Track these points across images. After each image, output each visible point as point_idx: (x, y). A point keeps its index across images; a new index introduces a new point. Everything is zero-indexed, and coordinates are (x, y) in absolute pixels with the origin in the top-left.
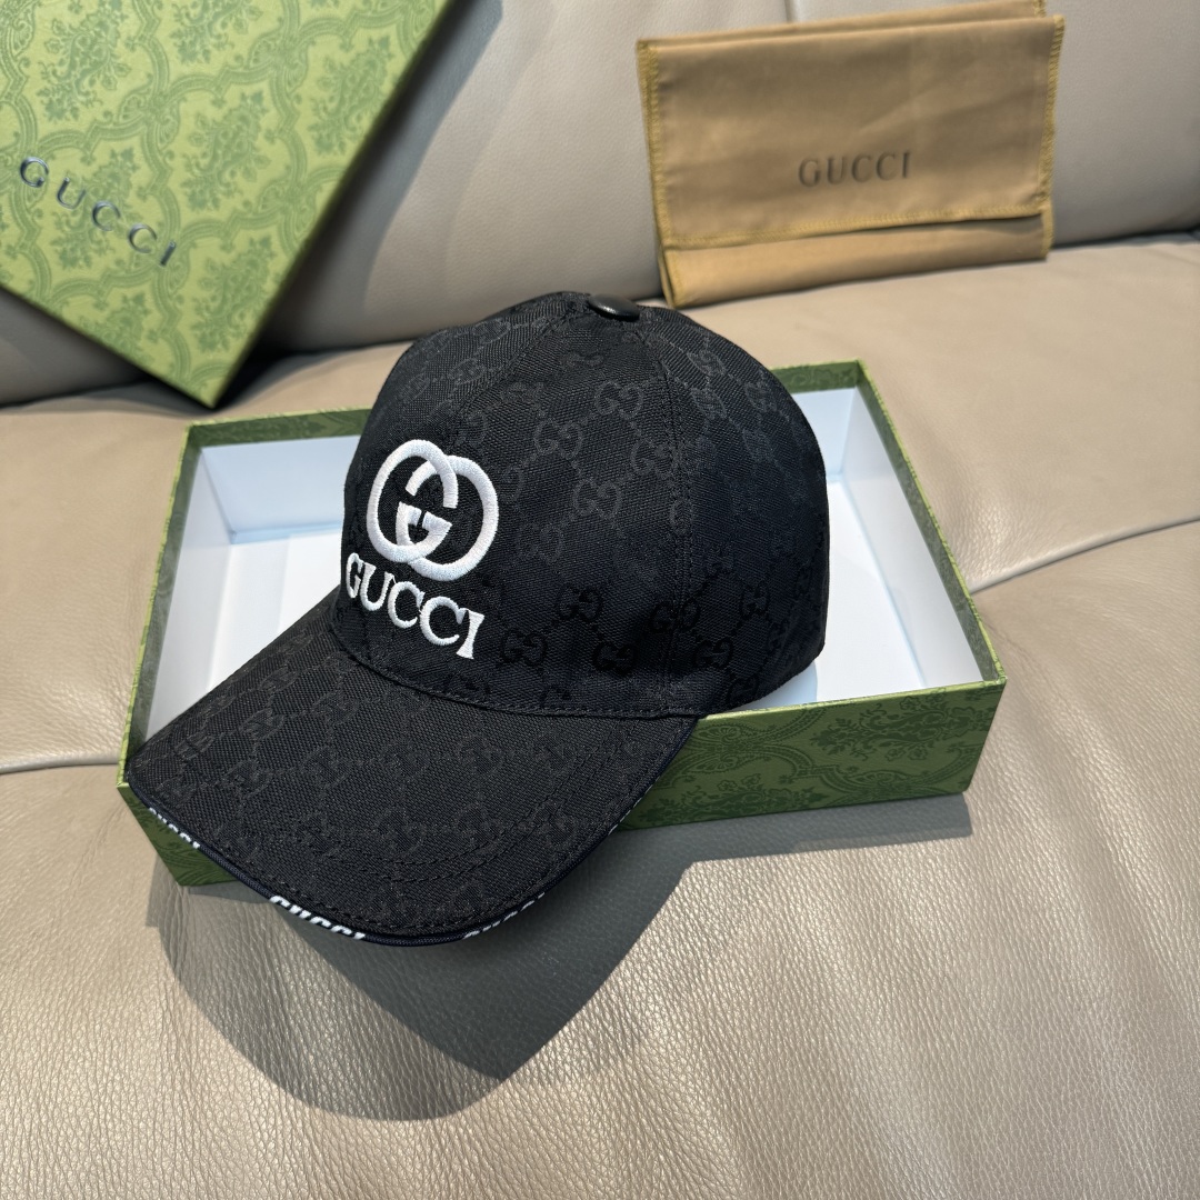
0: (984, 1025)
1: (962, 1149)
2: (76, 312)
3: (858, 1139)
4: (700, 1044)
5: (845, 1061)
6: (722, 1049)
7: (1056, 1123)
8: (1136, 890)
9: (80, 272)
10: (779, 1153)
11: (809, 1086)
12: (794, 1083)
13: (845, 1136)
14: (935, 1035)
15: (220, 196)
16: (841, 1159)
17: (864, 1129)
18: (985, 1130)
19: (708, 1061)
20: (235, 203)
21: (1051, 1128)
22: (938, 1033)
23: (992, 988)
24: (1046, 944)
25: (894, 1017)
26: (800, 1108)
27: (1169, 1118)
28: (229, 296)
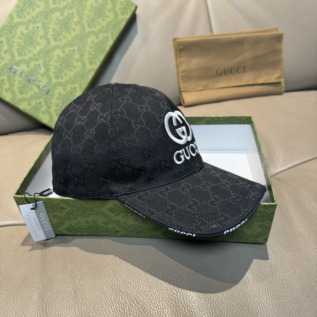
0: (298, 294)
2: (23, 107)
4: (208, 302)
5: (255, 306)
6: (216, 304)
9: (25, 96)
11: (244, 315)
12: (239, 314)
15: (63, 76)
19: (211, 307)
20: (67, 78)
22: (283, 297)
23: (299, 283)
25: (269, 292)
28: (65, 102)
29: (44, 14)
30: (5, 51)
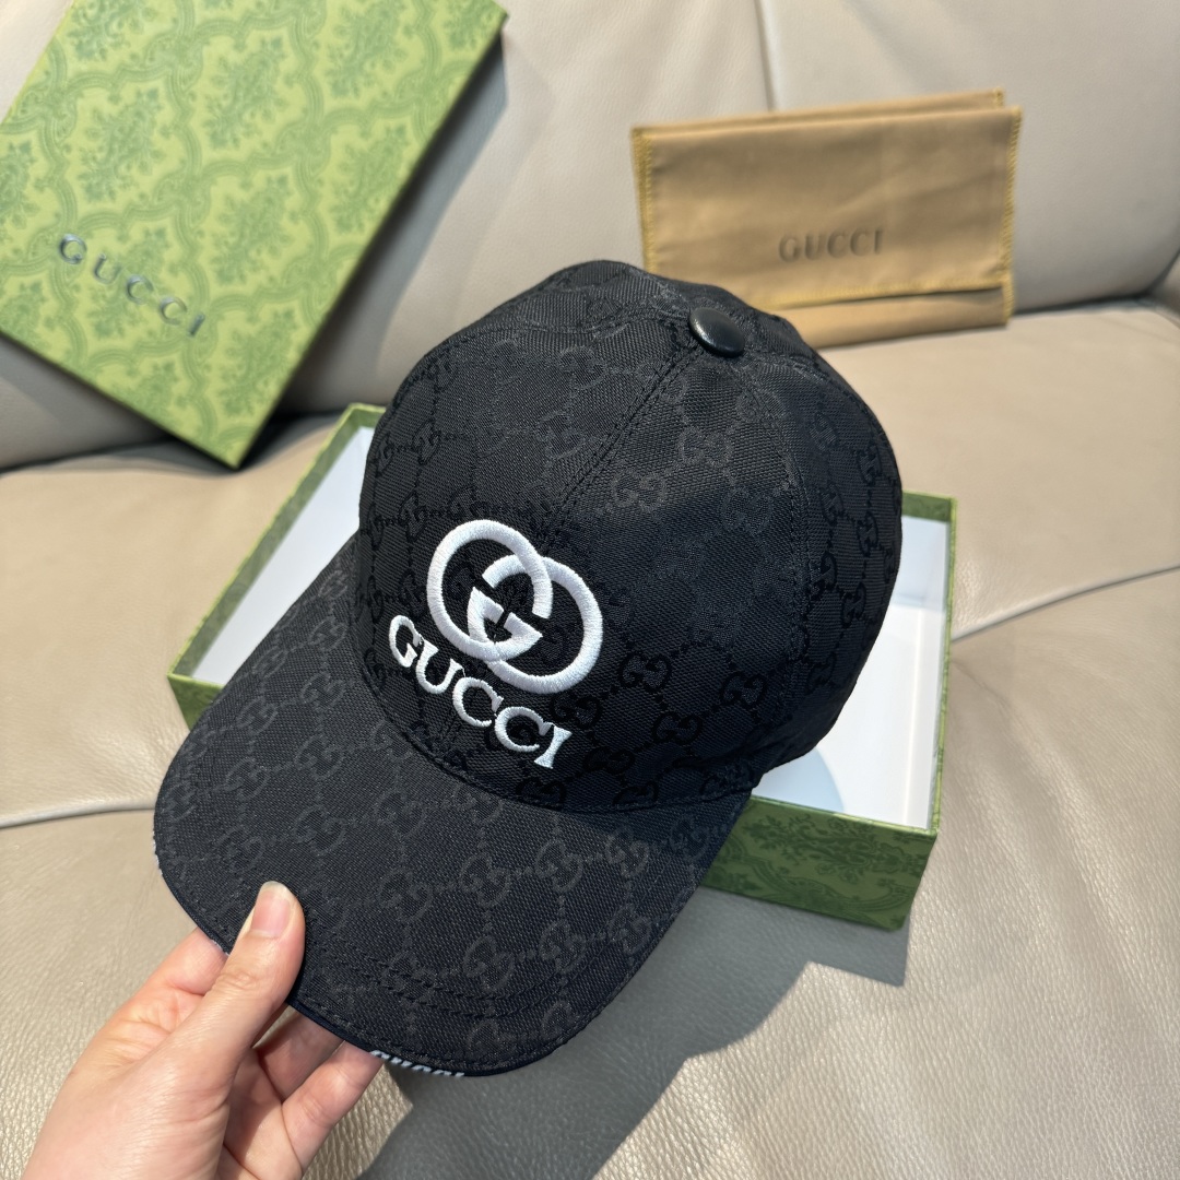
0: (976, 1044)
1: (960, 1158)
2: (109, 379)
3: (866, 1150)
4: (720, 1065)
5: (851, 1079)
6: (740, 1069)
7: (1044, 1134)
8: (1109, 918)
9: (115, 342)
10: (795, 1165)
11: (820, 1102)
12: (807, 1100)
13: (854, 1147)
14: (932, 1054)
15: (247, 272)
16: (851, 1169)
17: (870, 1140)
18: (979, 1141)
19: (728, 1080)
20: (260, 278)
21: (1039, 1138)
22: (935, 1052)
23: (983, 1010)
24: (1030, 969)
25: (895, 1038)
26: (813, 1123)
27: (1144, 1127)
28: (254, 365)
29: (173, 42)
30: (38, 180)
